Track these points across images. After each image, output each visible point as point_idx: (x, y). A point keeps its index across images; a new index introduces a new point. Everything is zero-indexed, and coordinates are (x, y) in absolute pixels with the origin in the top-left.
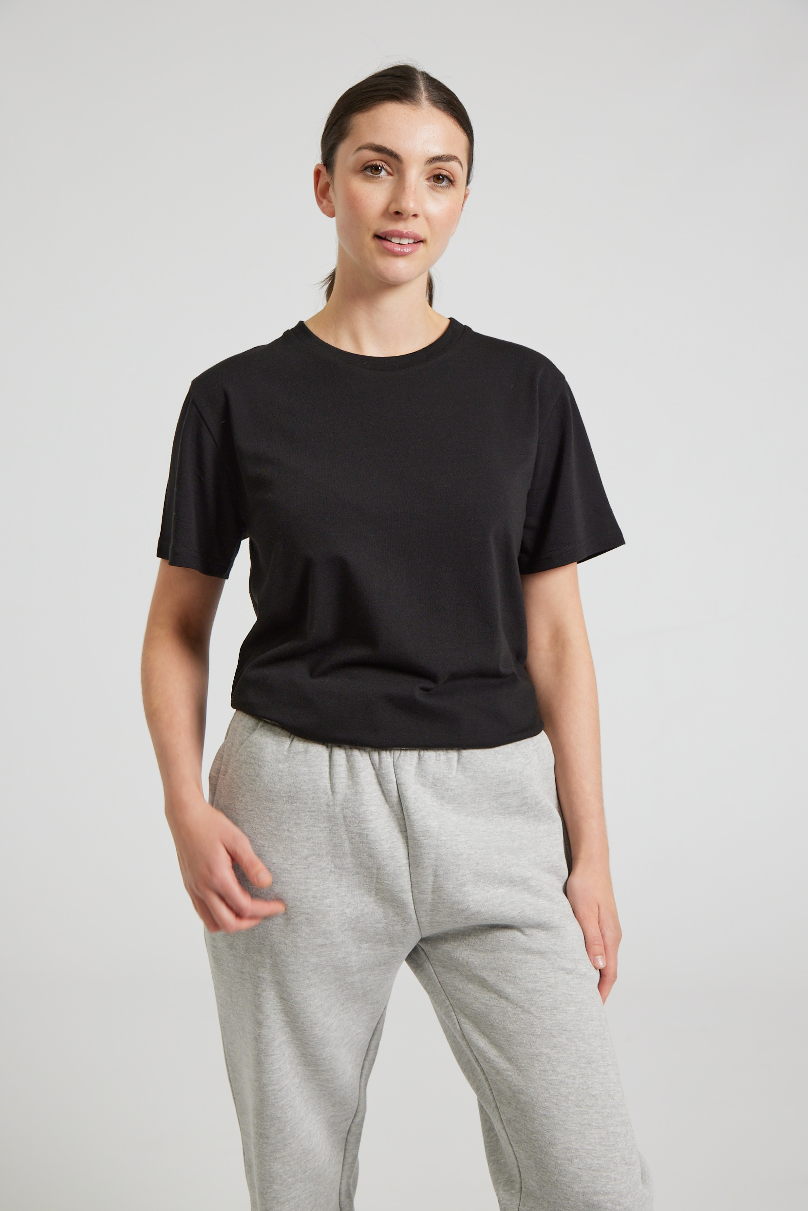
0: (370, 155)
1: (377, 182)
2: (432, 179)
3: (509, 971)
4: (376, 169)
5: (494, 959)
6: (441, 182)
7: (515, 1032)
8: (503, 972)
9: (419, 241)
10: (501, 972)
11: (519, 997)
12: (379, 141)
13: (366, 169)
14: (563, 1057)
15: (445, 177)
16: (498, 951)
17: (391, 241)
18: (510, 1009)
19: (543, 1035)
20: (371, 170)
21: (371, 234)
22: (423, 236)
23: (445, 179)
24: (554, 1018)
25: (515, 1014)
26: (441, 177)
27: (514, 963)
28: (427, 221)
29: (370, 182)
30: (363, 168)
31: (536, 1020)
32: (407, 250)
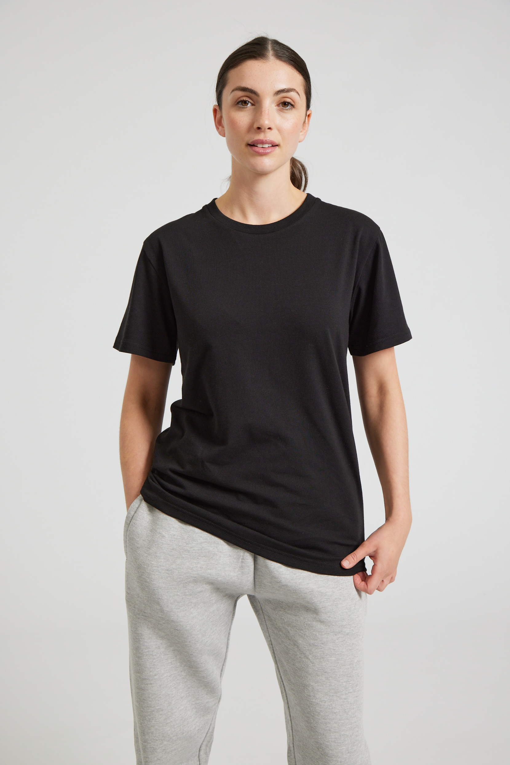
0: (240, 94)
1: (245, 111)
2: (281, 105)
3: (302, 630)
4: (245, 103)
5: (295, 620)
6: (286, 106)
7: (299, 669)
8: (299, 630)
9: (274, 145)
10: (298, 629)
11: (305, 647)
12: (244, 84)
13: (238, 103)
14: (321, 689)
15: (289, 103)
16: (298, 616)
17: (257, 147)
18: (298, 654)
19: (313, 674)
20: (241, 103)
21: (245, 143)
22: (277, 142)
23: (289, 105)
24: (321, 664)
25: (300, 657)
26: (287, 103)
27: (305, 625)
28: (279, 132)
29: (242, 111)
30: (236, 103)
31: (310, 663)
32: (268, 151)
